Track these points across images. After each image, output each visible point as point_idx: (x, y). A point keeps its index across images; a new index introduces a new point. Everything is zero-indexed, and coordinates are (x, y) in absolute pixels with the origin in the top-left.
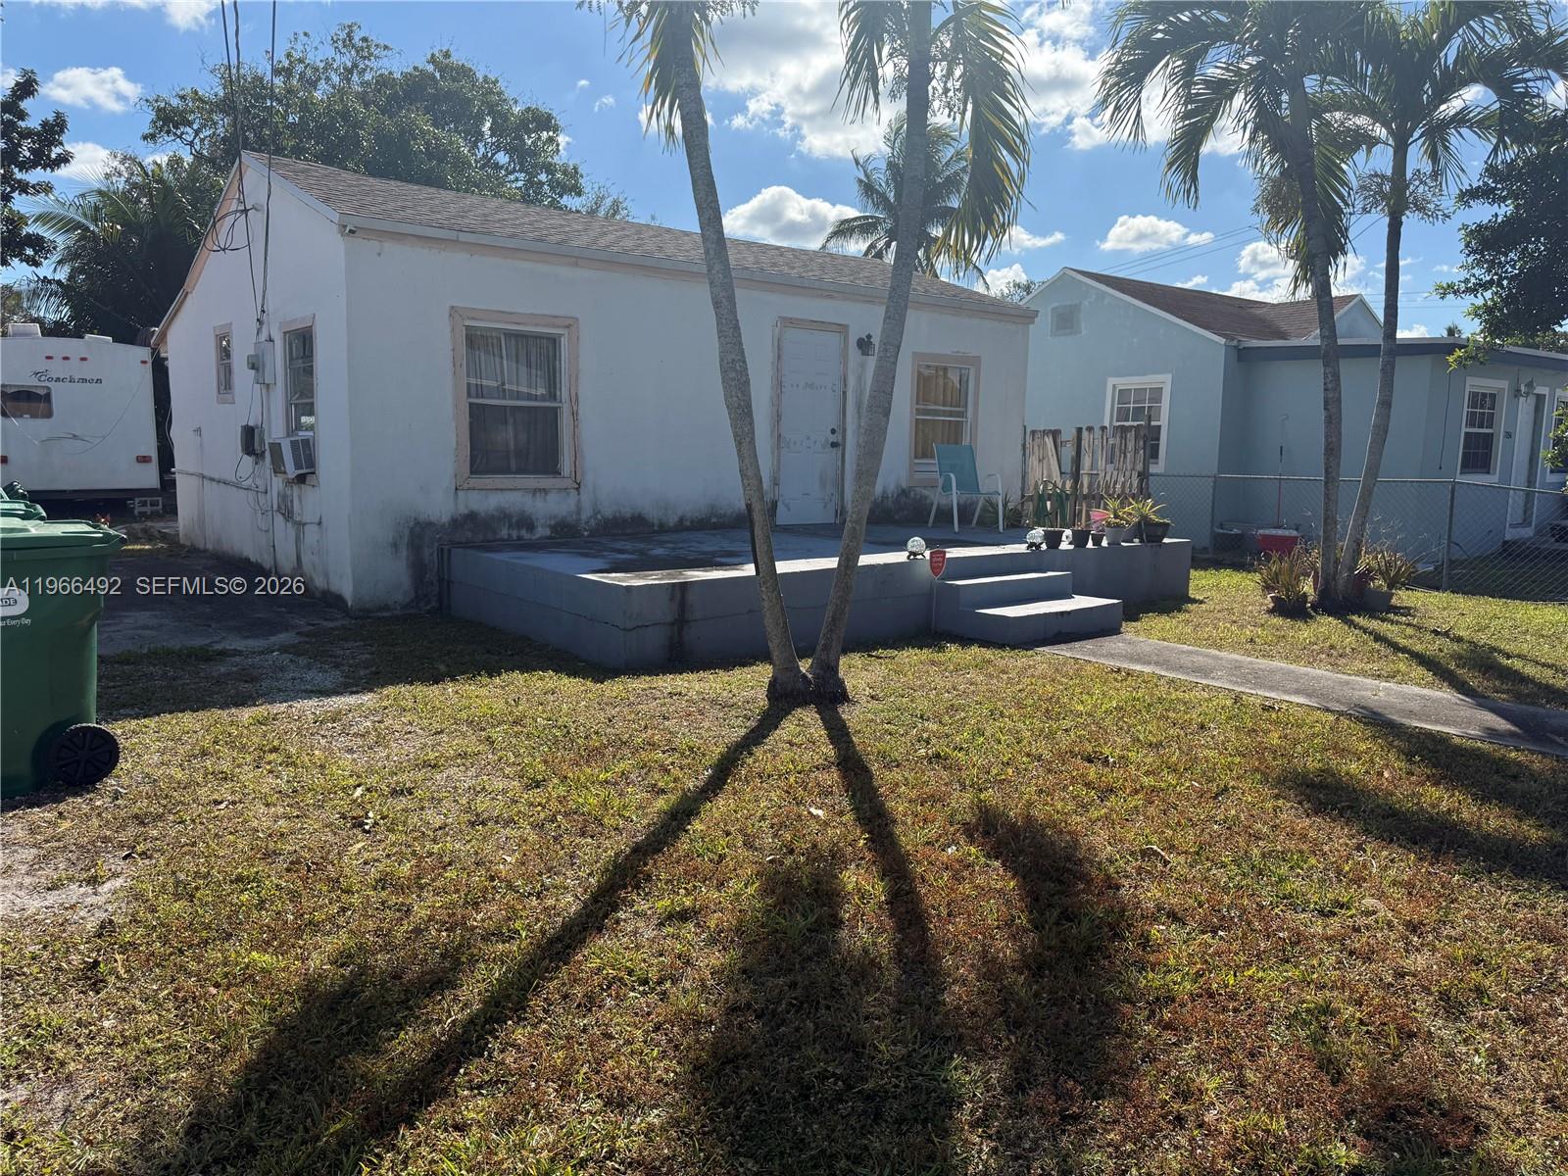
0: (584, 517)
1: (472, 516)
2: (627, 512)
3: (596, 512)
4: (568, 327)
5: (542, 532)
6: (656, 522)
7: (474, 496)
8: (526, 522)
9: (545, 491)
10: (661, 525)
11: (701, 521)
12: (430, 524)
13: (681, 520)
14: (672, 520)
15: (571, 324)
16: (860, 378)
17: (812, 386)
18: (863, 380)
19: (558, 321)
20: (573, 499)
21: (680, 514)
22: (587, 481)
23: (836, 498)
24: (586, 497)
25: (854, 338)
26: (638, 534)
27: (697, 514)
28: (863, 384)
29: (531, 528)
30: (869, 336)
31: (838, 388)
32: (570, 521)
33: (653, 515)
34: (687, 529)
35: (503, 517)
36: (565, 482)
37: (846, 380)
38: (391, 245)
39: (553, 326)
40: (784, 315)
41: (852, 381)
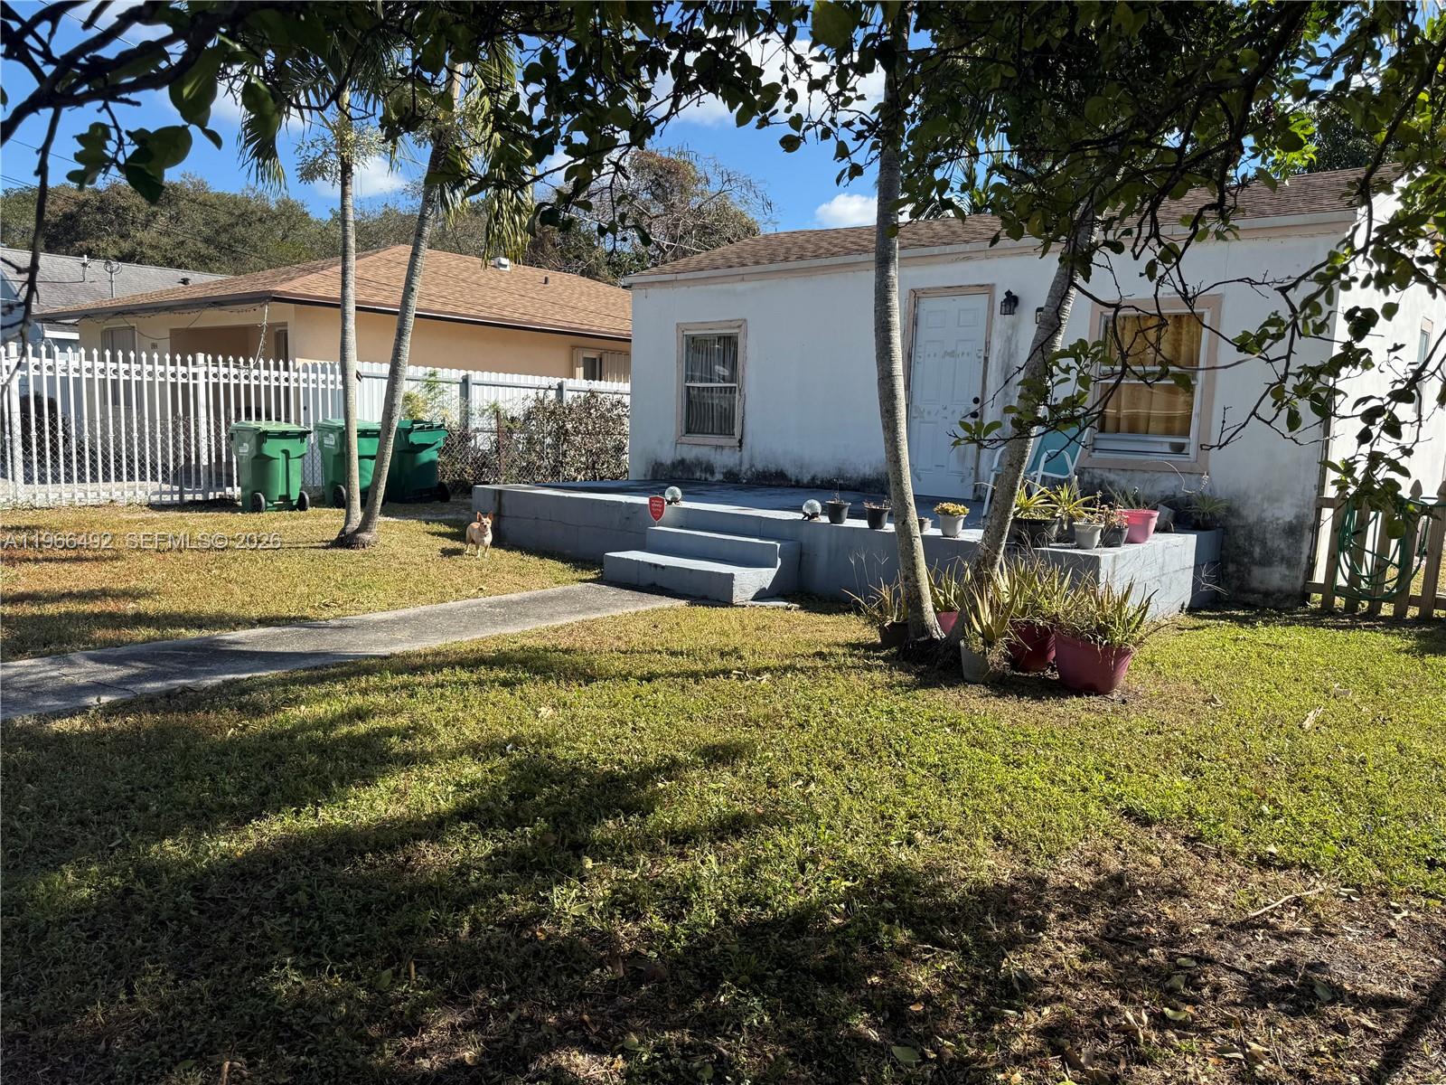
0: (744, 469)
1: (682, 462)
2: (773, 468)
3: (752, 466)
4: (739, 327)
5: (718, 477)
6: (794, 478)
7: (685, 448)
8: (710, 469)
9: (722, 447)
10: (797, 481)
11: (830, 481)
12: (662, 464)
13: (813, 478)
14: (806, 478)
15: (742, 323)
16: (1009, 340)
17: (952, 354)
18: (1014, 342)
19: (733, 324)
20: (738, 455)
21: (812, 473)
22: (748, 440)
23: (973, 473)
24: (746, 452)
25: (1000, 297)
26: (778, 486)
27: (825, 475)
28: (1013, 347)
29: (712, 473)
30: (1009, 293)
31: (982, 354)
32: (735, 470)
33: (792, 472)
34: (818, 487)
35: (698, 464)
36: (735, 442)
37: (988, 344)
38: (650, 290)
39: (731, 328)
40: (914, 287)
41: (997, 345)
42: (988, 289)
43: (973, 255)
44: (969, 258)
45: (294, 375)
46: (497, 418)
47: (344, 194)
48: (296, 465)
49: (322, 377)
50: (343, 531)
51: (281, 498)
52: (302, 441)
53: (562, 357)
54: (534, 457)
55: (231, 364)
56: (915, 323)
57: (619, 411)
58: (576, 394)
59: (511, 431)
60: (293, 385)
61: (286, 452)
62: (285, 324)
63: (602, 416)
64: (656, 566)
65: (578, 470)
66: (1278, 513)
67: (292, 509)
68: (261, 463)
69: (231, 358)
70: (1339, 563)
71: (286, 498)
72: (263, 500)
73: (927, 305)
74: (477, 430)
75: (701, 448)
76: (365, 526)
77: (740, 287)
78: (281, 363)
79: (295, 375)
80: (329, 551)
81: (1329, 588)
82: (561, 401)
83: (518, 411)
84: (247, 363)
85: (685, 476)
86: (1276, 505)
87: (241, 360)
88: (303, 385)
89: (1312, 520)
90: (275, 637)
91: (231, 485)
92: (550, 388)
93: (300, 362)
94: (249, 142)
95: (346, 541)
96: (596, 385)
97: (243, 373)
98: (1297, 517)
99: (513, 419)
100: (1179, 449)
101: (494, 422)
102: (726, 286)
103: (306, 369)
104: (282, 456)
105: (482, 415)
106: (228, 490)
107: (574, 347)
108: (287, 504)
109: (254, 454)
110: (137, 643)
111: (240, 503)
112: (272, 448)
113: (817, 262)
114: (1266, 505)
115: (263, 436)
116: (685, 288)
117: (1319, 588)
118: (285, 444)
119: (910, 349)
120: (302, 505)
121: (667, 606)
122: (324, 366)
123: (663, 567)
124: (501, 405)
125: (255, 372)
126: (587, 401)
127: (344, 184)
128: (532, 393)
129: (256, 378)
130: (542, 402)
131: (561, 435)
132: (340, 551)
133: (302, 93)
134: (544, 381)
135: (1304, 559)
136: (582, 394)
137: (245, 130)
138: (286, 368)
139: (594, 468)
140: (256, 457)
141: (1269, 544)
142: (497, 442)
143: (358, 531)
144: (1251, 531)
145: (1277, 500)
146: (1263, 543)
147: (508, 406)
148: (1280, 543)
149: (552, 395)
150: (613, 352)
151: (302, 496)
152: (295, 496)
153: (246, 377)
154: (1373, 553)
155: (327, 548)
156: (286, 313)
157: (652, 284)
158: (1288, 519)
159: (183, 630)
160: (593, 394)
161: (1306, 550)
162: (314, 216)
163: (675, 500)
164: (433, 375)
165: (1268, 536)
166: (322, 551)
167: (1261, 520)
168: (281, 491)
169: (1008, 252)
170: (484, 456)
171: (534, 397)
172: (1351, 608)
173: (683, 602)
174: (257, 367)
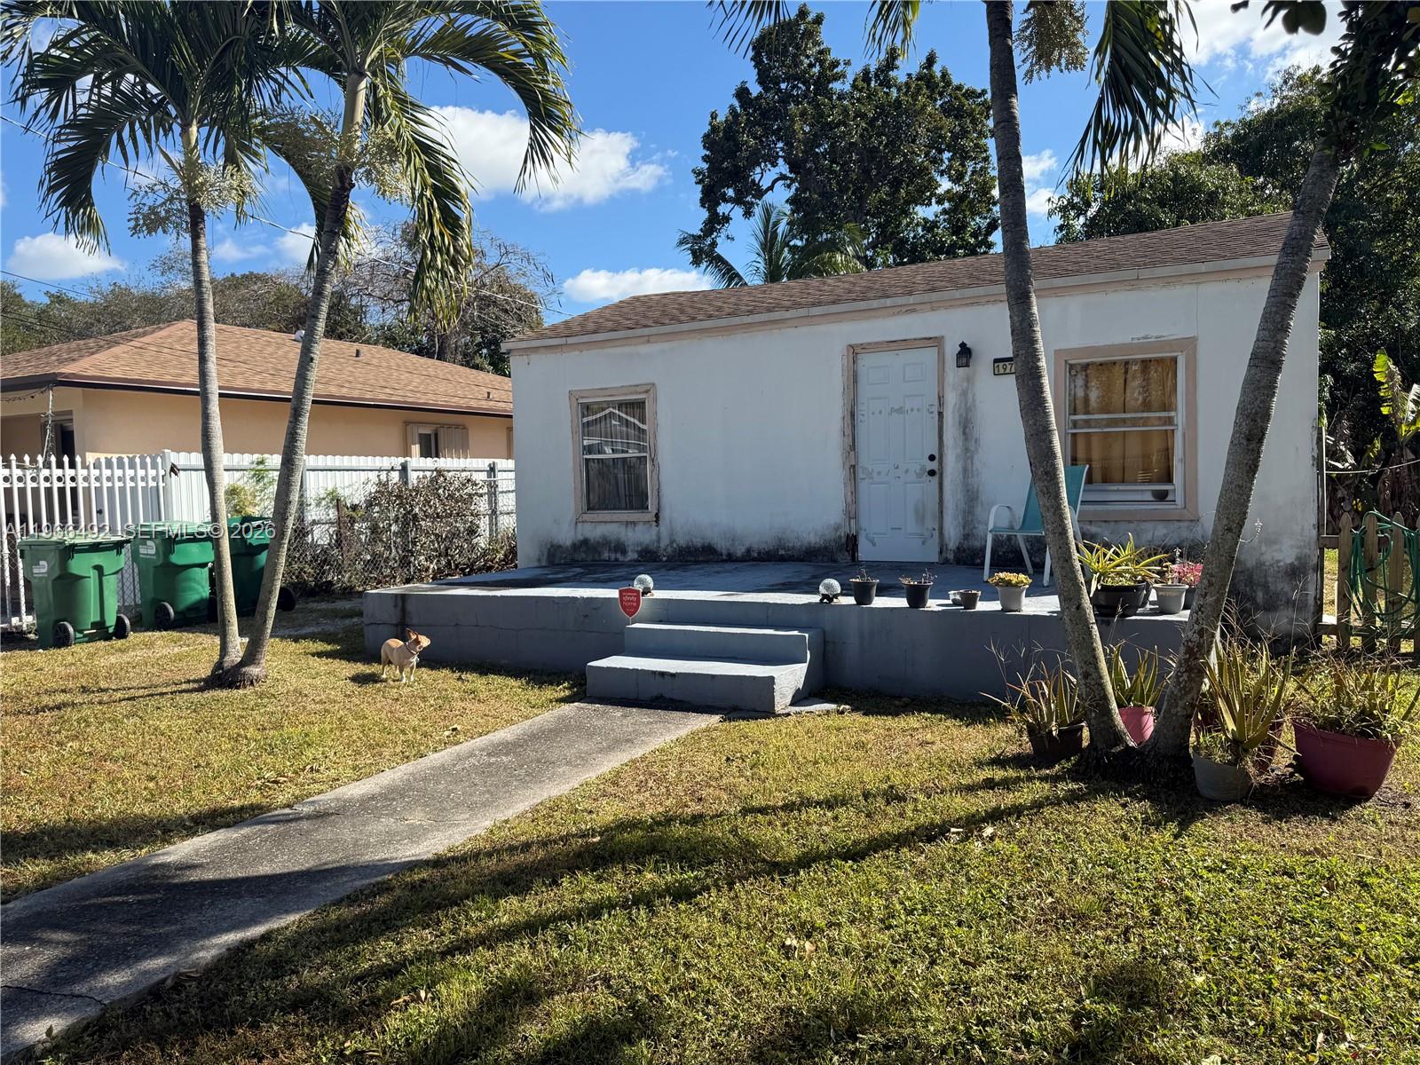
0: (663, 545)
1: (585, 542)
2: (698, 542)
3: (672, 542)
4: (647, 392)
5: (632, 556)
6: (724, 552)
7: (588, 527)
8: (620, 548)
9: (634, 523)
10: (729, 555)
11: (768, 553)
12: (560, 547)
13: (749, 551)
14: (740, 551)
15: (650, 388)
16: (964, 394)
17: (900, 411)
18: (970, 396)
19: (639, 389)
20: (654, 530)
21: (747, 545)
22: (665, 514)
23: (936, 534)
24: (664, 528)
25: (952, 350)
26: (707, 562)
27: (764, 546)
28: (970, 400)
29: (624, 552)
30: (963, 345)
31: (935, 410)
32: (652, 547)
33: (722, 545)
34: (754, 559)
35: (605, 543)
36: (650, 516)
37: (941, 398)
38: (534, 357)
39: (636, 393)
40: (853, 342)
41: (951, 399)
42: (936, 342)
43: (918, 307)
44: (914, 311)
45: (82, 473)
46: (338, 507)
47: (196, 250)
48: (111, 583)
49: (130, 473)
50: (219, 665)
51: (94, 625)
52: (119, 553)
53: (393, 434)
54: (380, 548)
55: (14, 464)
56: (855, 381)
57: (469, 490)
58: (421, 474)
59: (353, 521)
60: (81, 485)
61: (99, 569)
62: (70, 412)
63: (451, 496)
64: (662, 674)
65: (429, 559)
66: (1278, 556)
67: (108, 638)
68: (67, 584)
69: (13, 457)
70: (1350, 602)
71: (100, 625)
72: (71, 629)
73: (866, 361)
74: (314, 523)
75: (609, 526)
76: (251, 656)
77: (644, 349)
78: (66, 459)
79: (85, 472)
80: (208, 694)
81: (1342, 630)
82: (406, 483)
83: (358, 498)
84: (34, 461)
85: (590, 558)
86: (1276, 547)
87: (27, 458)
88: (94, 484)
89: (1315, 560)
90: (241, 847)
91: (16, 612)
92: (392, 469)
93: (91, 458)
94: (52, 189)
95: (225, 677)
96: (442, 463)
97: (29, 474)
98: (1298, 558)
99: (354, 508)
100: (1161, 496)
101: (333, 514)
102: (626, 349)
103: (97, 465)
104: (93, 574)
105: (318, 505)
106: (15, 621)
107: (407, 423)
108: (102, 632)
109: (57, 573)
110: (28, 891)
111: (32, 636)
112: (81, 565)
113: (736, 320)
114: (1264, 549)
115: (70, 551)
116: (577, 353)
117: (1331, 630)
118: (97, 559)
119: (853, 407)
120: (120, 632)
121: (704, 725)
122: (120, 460)
123: (673, 675)
124: (340, 491)
125: (46, 472)
126: (434, 480)
127: (196, 237)
128: (373, 476)
129: (47, 479)
130: (385, 485)
131: (410, 520)
132: (222, 694)
133: (127, 128)
134: (386, 462)
135: (1311, 601)
136: (428, 474)
137: (49, 172)
138: (72, 465)
139: (447, 555)
140: (59, 577)
141: (1272, 587)
142: (338, 533)
143: (243, 663)
144: (1251, 577)
145: (1275, 542)
146: (1265, 586)
147: (347, 492)
148: (1282, 586)
149: (395, 476)
150: (450, 426)
151: (120, 621)
152: (111, 621)
153: (33, 479)
154: (1385, 589)
155: (201, 690)
156: (72, 399)
157: (536, 349)
158: (1289, 561)
159: (90, 855)
160: (440, 472)
161: (1311, 592)
162: (27, 298)
163: (646, 591)
164: (261, 462)
165: (1270, 579)
166: (196, 696)
167: (1260, 564)
168: (94, 616)
169: (959, 303)
170: (324, 551)
171: (377, 481)
172: (1369, 647)
173: (717, 718)
174: (47, 465)
